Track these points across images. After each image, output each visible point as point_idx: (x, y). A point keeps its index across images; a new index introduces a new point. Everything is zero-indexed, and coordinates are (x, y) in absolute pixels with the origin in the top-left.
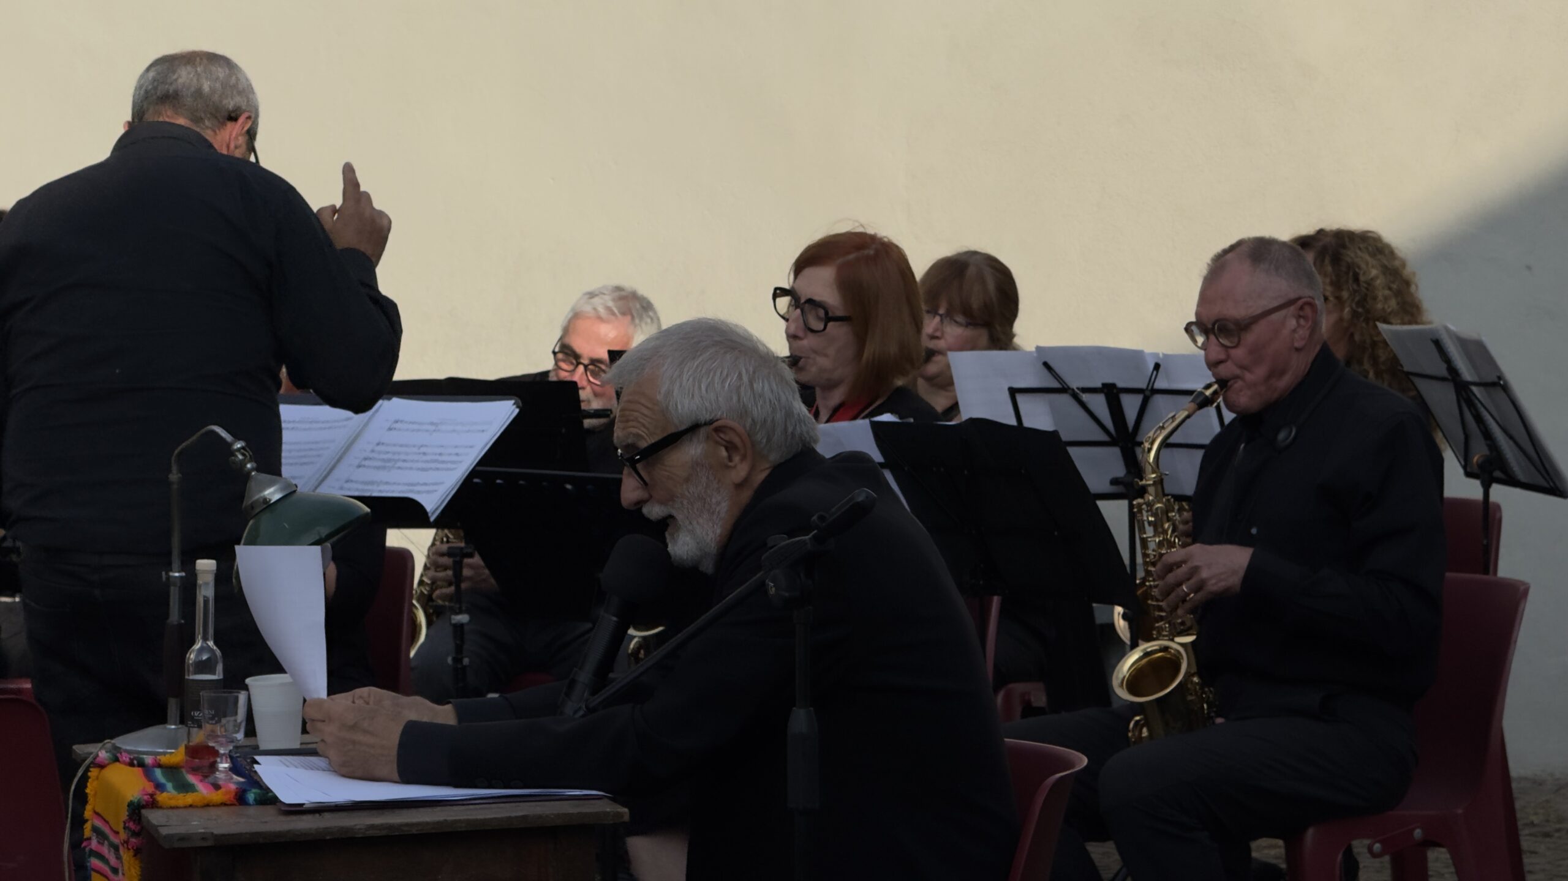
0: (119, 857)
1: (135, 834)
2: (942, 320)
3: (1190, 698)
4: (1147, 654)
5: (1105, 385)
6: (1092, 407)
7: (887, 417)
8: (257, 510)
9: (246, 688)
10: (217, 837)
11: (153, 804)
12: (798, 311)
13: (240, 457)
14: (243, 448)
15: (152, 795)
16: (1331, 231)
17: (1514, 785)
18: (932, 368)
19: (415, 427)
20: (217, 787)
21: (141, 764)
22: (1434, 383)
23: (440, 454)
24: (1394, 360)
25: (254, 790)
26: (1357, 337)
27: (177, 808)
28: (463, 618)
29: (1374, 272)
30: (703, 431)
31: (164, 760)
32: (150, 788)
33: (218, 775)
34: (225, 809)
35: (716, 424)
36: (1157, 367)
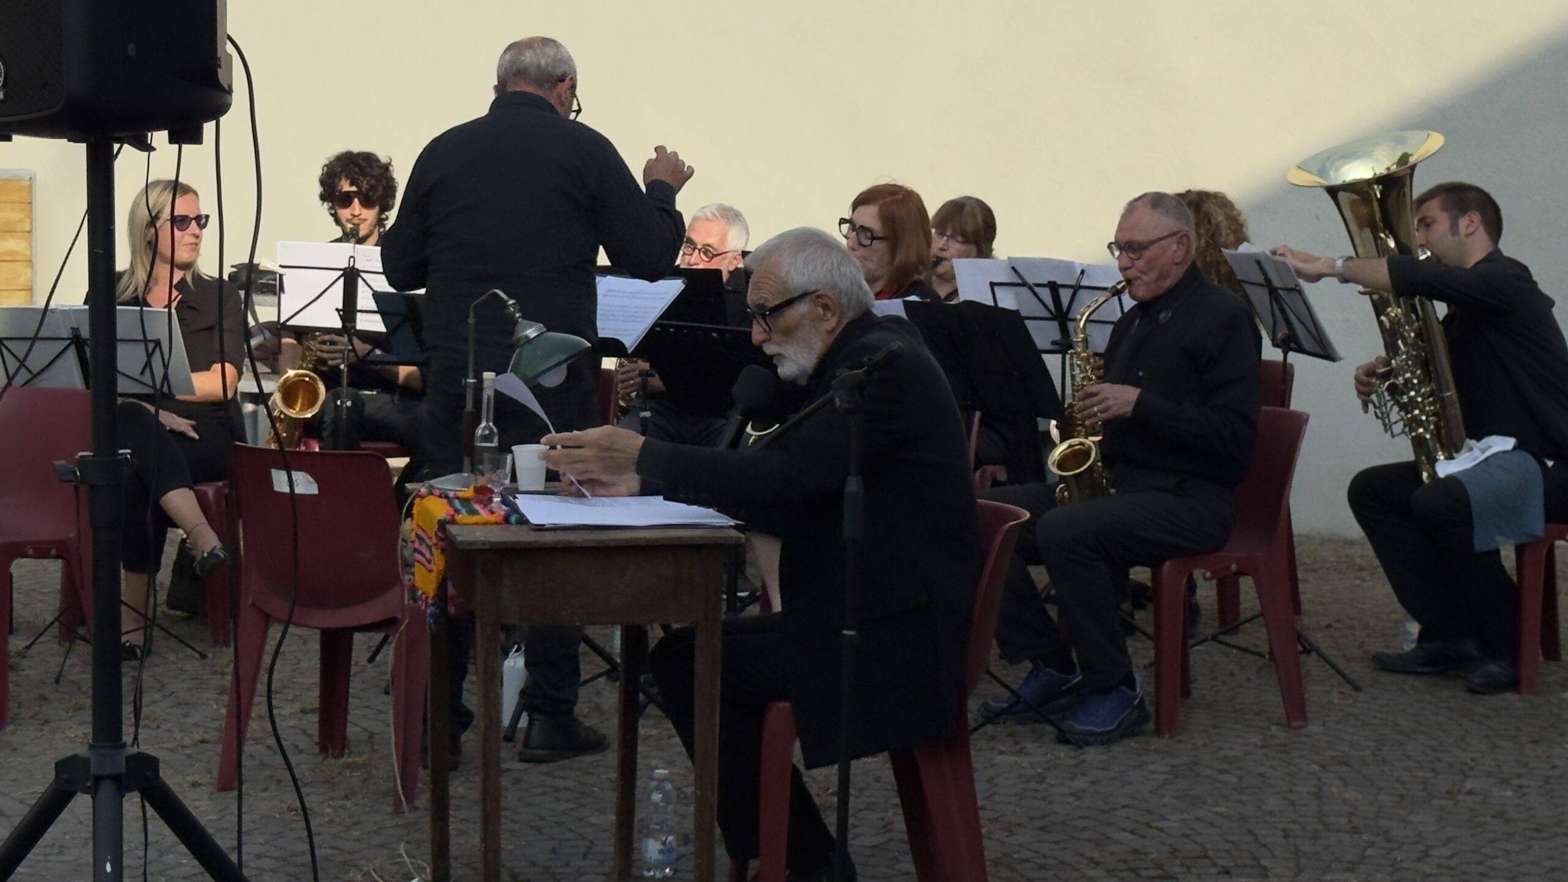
0: (432, 554)
1: (442, 540)
2: (948, 240)
3: (1095, 475)
4: (1070, 446)
5: (1050, 283)
6: (1041, 296)
7: (913, 298)
8: (521, 343)
9: (511, 452)
10: (491, 543)
11: (453, 521)
12: (855, 233)
13: (512, 309)
14: (514, 304)
15: (453, 516)
16: (1196, 192)
17: (1295, 539)
18: (941, 269)
19: (621, 294)
20: (492, 512)
21: (447, 497)
22: (1255, 287)
23: (636, 312)
24: (1231, 273)
25: (515, 515)
26: (1208, 259)
27: (467, 524)
28: (647, 414)
29: (1221, 218)
30: (808, 299)
31: (460, 494)
32: (452, 512)
33: (493, 505)
34: (496, 526)
35: (817, 294)
36: (1083, 272)
